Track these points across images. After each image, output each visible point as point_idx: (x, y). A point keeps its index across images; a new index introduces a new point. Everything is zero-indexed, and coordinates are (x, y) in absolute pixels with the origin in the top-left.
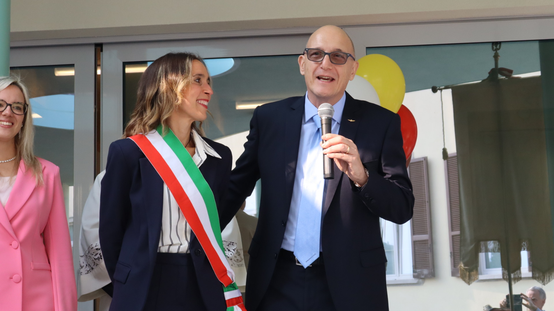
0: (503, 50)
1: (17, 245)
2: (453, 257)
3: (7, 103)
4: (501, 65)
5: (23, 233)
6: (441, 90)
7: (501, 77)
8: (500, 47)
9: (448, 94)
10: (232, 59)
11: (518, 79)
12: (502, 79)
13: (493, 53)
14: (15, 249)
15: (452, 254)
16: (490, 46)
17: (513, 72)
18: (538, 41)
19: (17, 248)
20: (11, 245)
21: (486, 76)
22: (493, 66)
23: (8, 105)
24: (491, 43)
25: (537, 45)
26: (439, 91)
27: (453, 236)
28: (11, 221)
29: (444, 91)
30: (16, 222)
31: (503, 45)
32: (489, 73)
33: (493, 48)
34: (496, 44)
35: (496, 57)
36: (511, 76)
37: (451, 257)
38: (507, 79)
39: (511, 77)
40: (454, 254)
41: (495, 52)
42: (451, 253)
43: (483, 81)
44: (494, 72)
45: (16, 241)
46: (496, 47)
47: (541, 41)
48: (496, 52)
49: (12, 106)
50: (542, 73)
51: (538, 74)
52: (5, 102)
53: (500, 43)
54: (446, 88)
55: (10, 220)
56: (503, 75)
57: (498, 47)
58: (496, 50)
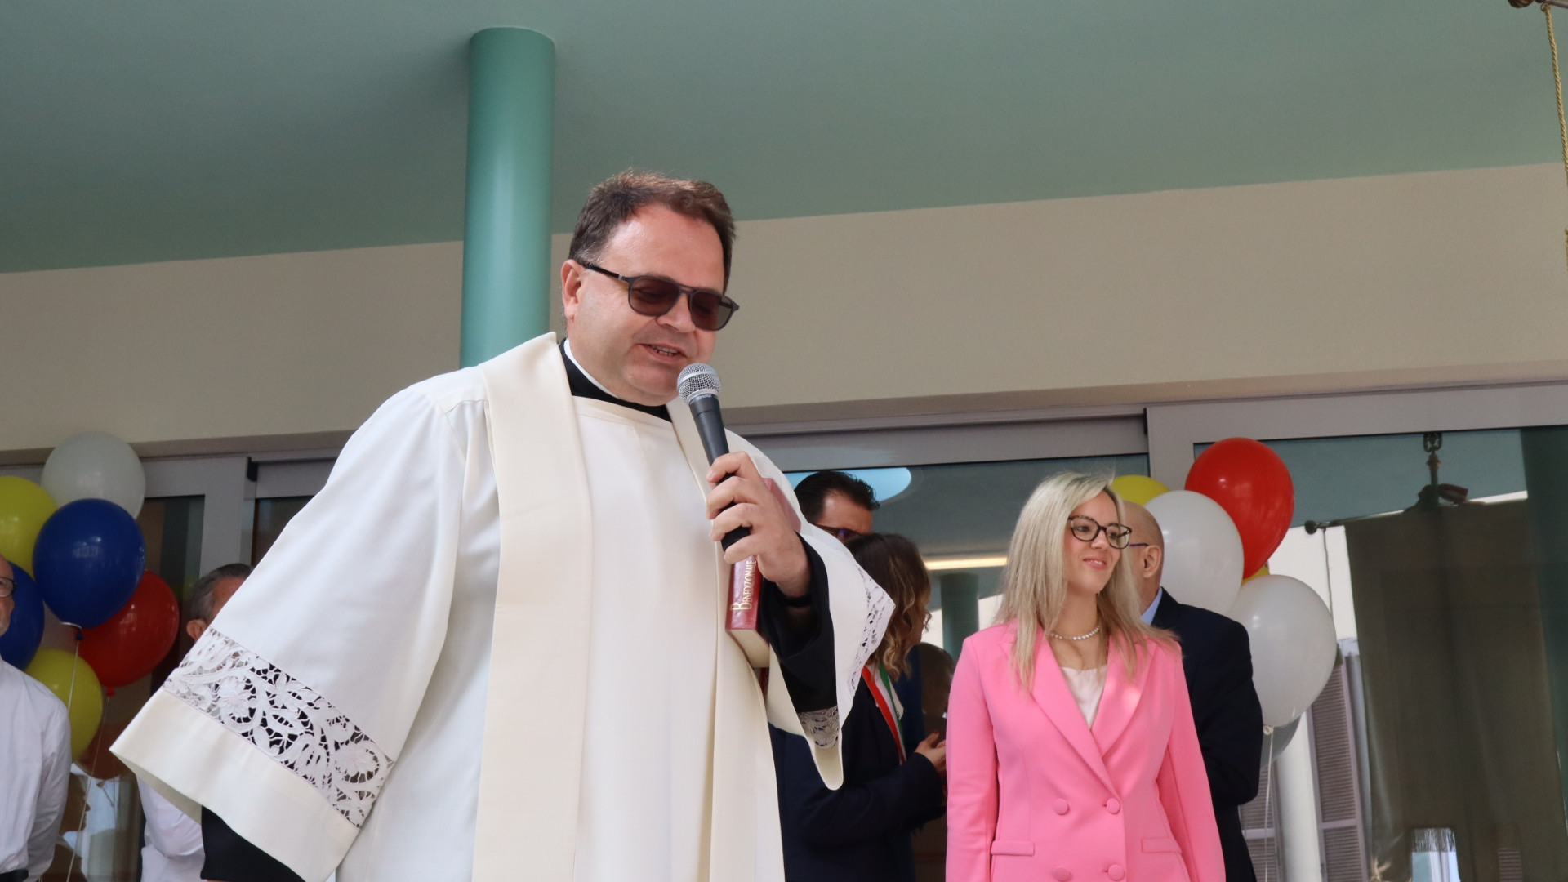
0: (1447, 451)
1: (1118, 808)
2: (1326, 875)
3: (1098, 526)
4: (1443, 479)
5: (1129, 782)
6: (1324, 528)
7: (1442, 501)
8: (1440, 443)
9: (1337, 537)
10: (905, 469)
11: (1480, 505)
12: (1446, 508)
13: (1426, 456)
14: (1114, 814)
15: (1325, 867)
16: (1421, 439)
17: (1469, 493)
18: (1518, 430)
19: (1117, 813)
20: (1105, 806)
21: (1413, 500)
22: (1428, 482)
23: (1100, 528)
24: (1422, 435)
25: (1516, 440)
26: (1319, 532)
27: (1325, 831)
28: (1105, 759)
29: (1330, 531)
30: (1115, 760)
31: (1445, 439)
32: (1420, 495)
33: (1425, 446)
34: (1432, 438)
35: (1433, 463)
36: (1463, 500)
37: (1323, 876)
38: (1457, 505)
39: (1465, 502)
40: (1328, 869)
41: (1430, 454)
42: (1322, 865)
43: (1408, 510)
44: (1429, 494)
45: (1115, 798)
46: (1433, 443)
47: (1525, 430)
48: (1433, 453)
49: (1108, 530)
50: (1529, 494)
51: (1522, 495)
52: (1096, 523)
53: (1439, 434)
54: (1334, 524)
55: (1104, 753)
56: (1445, 497)
57: (1436, 444)
58: (1433, 449)
